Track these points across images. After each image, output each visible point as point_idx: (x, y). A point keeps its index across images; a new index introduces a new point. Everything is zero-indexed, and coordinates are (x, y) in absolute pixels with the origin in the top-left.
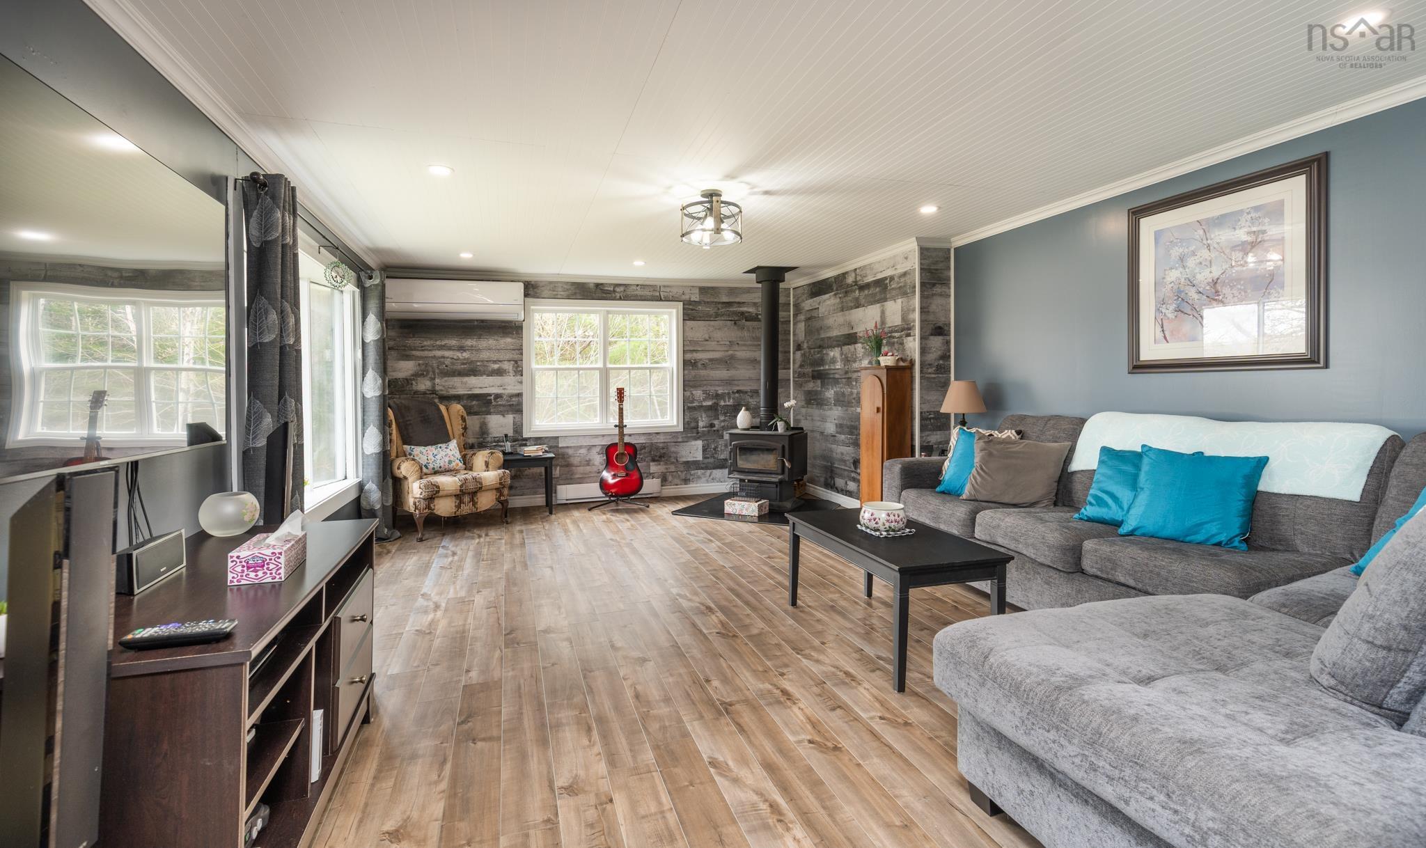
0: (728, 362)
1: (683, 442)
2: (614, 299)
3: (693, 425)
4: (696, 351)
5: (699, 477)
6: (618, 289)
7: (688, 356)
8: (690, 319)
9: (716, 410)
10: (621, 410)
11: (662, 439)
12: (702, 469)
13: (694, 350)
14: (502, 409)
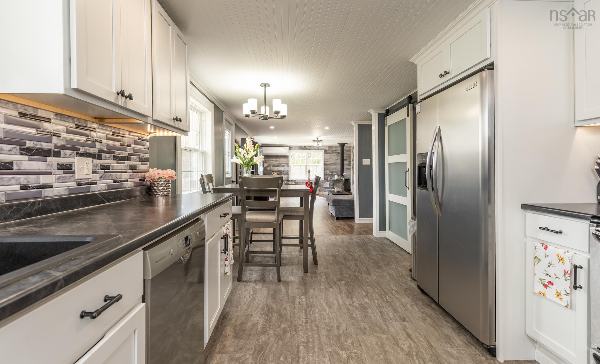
0: (334, 164)
1: (324, 181)
2: (308, 150)
3: (327, 178)
4: (327, 161)
6: (309, 148)
7: (325, 163)
8: (326, 154)
9: (332, 175)
10: (309, 175)
12: (329, 189)
14: (284, 174)
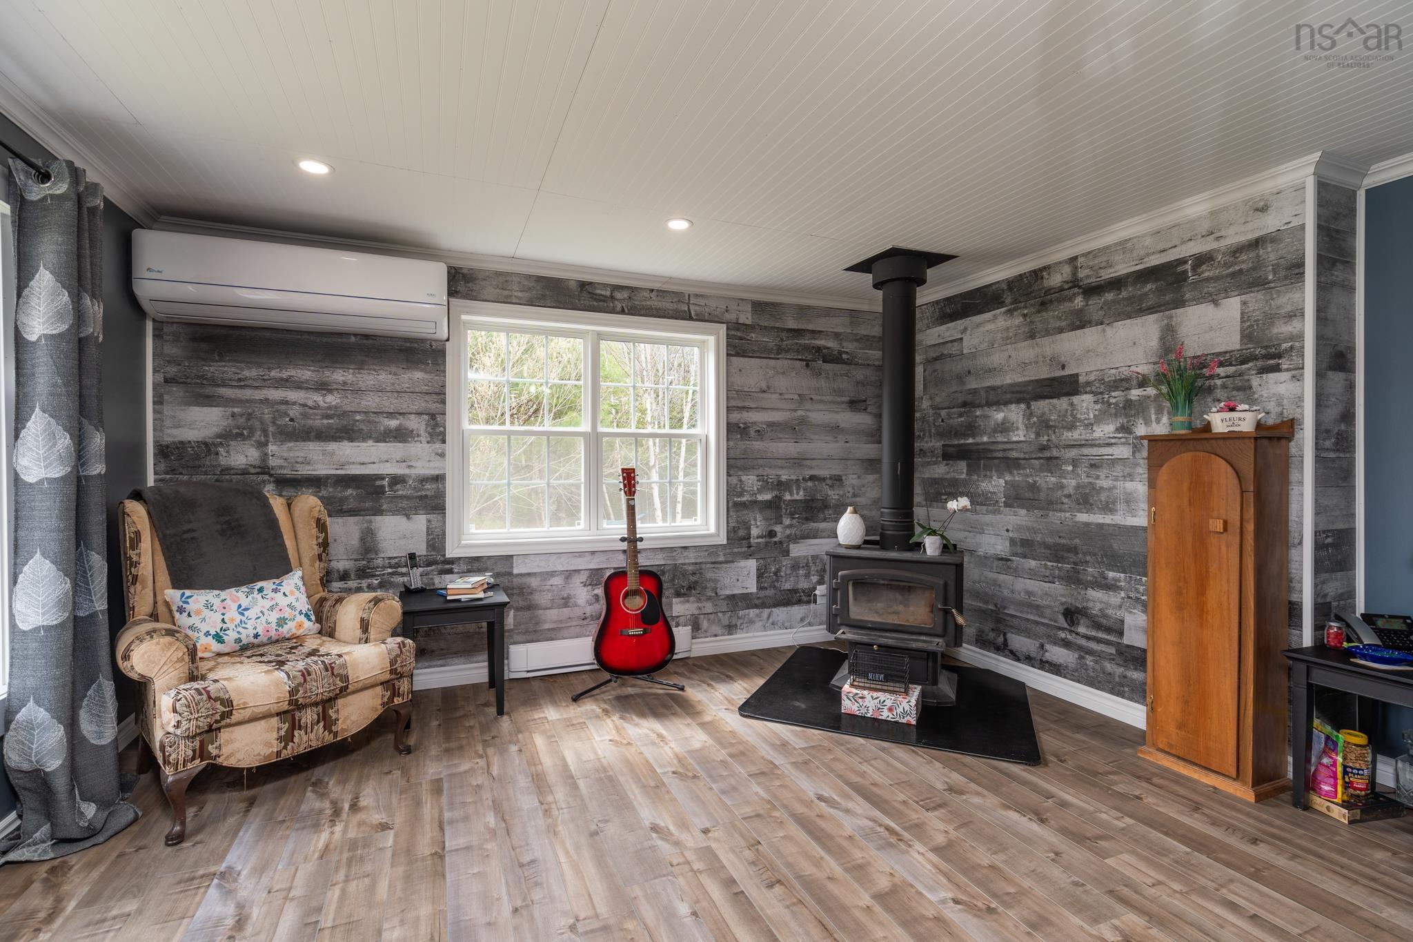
0: (796, 429)
1: (726, 562)
2: (612, 311)
3: (741, 533)
4: (748, 409)
5: (752, 622)
6: (618, 295)
7: (736, 417)
8: (737, 355)
9: (778, 508)
10: (631, 510)
11: (691, 557)
12: (756, 606)
13: (744, 408)
14: (404, 504)
